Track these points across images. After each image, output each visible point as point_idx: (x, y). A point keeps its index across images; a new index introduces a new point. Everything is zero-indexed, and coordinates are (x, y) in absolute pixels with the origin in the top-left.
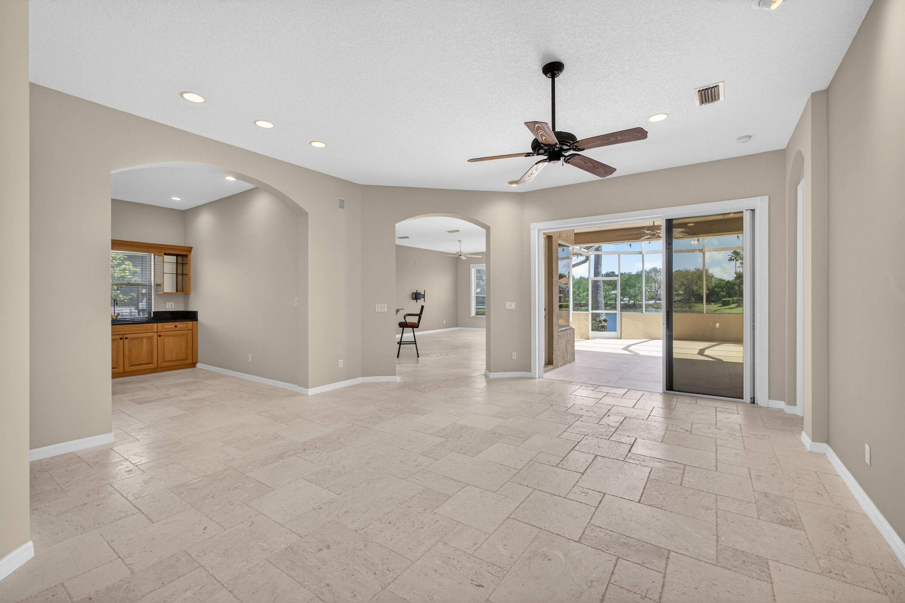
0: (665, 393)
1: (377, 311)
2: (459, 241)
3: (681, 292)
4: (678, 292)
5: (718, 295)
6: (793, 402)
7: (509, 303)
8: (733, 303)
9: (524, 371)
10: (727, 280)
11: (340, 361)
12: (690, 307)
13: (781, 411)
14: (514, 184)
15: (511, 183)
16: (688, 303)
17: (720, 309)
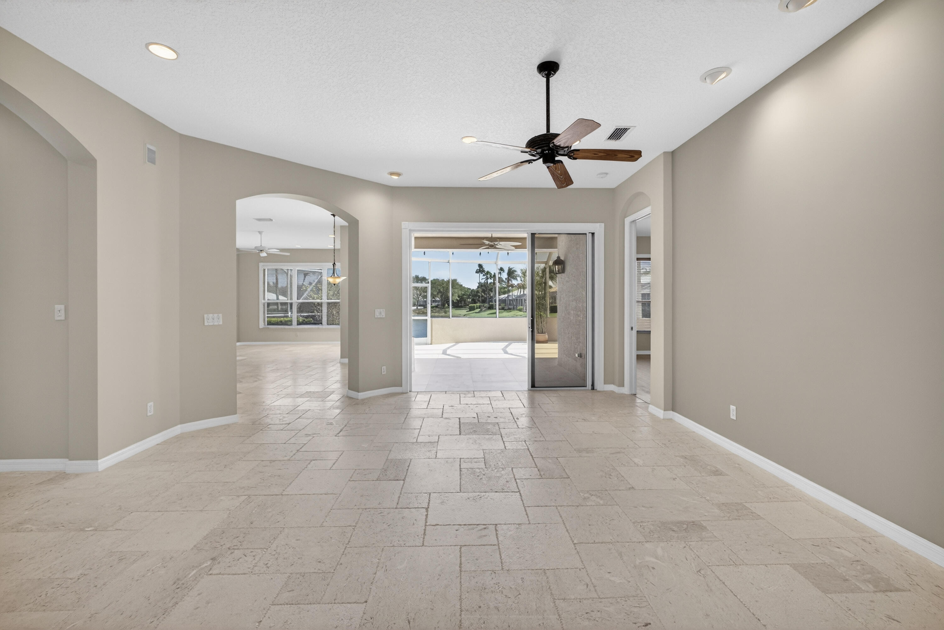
0: (531, 390)
1: (206, 324)
2: (259, 232)
3: (438, 299)
4: (435, 299)
5: (465, 301)
6: (622, 384)
7: (379, 310)
8: (477, 308)
9: (393, 387)
10: (472, 289)
11: (149, 404)
12: (445, 312)
13: (613, 392)
14: (396, 176)
15: (392, 174)
16: (444, 308)
17: (468, 314)
